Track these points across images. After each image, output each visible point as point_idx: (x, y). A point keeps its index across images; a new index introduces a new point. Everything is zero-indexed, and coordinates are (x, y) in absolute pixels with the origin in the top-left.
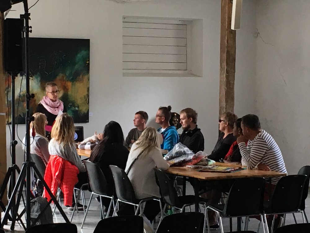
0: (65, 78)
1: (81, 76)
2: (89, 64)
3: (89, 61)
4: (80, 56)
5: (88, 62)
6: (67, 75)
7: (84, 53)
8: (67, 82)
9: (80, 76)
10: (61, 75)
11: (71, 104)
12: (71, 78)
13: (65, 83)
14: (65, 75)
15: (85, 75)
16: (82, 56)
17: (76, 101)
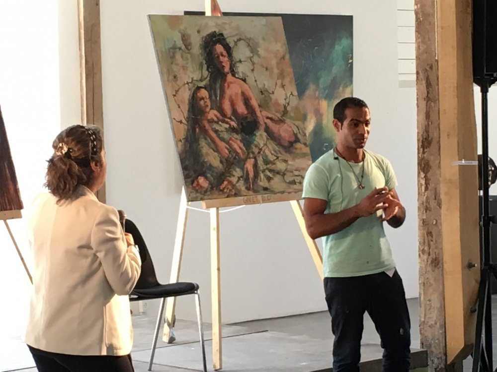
0: (317, 94)
1: (341, 88)
2: (352, 63)
3: (352, 58)
4: (338, 48)
5: (350, 61)
6: (321, 86)
7: (345, 42)
8: (320, 101)
9: (339, 88)
10: (312, 87)
11: (327, 144)
12: (327, 92)
13: (319, 104)
14: (318, 86)
15: (347, 87)
16: (342, 49)
17: (334, 138)
